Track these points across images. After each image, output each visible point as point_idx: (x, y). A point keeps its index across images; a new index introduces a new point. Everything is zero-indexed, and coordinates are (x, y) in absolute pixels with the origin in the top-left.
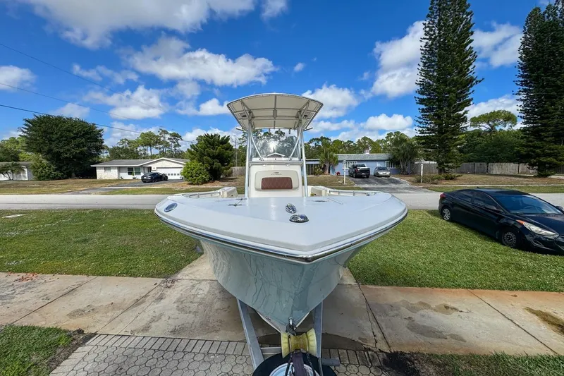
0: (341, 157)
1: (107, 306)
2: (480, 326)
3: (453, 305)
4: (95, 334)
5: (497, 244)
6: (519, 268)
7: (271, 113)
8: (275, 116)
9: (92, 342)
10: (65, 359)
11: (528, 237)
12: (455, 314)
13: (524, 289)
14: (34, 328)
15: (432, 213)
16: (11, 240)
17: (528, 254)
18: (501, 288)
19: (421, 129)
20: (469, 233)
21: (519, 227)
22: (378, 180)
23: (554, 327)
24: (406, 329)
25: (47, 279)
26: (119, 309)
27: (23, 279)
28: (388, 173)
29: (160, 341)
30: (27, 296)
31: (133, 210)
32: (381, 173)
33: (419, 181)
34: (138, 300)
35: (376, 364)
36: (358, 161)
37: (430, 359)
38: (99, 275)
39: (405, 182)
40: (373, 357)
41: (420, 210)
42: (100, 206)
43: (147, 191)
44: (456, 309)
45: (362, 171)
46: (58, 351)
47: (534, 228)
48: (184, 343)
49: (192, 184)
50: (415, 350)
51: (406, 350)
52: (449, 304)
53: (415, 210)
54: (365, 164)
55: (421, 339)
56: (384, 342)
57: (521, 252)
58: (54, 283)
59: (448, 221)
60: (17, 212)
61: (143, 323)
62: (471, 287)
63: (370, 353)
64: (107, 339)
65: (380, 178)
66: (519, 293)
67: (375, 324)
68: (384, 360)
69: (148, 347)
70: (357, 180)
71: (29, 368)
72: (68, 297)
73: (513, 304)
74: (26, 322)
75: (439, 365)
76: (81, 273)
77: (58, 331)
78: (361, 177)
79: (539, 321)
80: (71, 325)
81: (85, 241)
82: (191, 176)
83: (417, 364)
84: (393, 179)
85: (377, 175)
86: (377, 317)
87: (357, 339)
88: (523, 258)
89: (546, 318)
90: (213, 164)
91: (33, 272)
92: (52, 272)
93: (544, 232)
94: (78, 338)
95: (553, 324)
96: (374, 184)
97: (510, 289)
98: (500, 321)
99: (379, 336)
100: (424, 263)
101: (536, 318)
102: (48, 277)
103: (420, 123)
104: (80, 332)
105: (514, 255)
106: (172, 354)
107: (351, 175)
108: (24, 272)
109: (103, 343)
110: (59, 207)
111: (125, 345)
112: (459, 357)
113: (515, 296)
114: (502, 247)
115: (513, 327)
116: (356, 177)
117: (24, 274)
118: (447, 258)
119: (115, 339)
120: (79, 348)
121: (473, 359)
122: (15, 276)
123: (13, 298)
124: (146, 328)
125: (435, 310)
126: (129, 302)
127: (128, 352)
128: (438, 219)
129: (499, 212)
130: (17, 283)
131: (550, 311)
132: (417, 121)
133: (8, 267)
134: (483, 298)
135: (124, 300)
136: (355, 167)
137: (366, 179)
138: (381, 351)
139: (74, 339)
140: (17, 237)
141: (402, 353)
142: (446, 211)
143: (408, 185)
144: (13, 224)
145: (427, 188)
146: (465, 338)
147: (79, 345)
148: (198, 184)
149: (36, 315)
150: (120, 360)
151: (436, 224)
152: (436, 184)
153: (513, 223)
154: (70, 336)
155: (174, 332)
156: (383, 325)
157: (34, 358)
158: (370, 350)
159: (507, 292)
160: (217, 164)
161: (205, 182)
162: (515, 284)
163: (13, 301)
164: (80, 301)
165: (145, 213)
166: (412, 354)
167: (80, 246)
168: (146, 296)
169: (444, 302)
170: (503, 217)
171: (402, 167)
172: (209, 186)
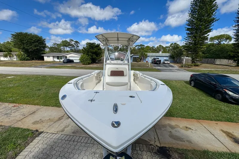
0: (149, 54)
1: (47, 120)
2: (200, 137)
3: (191, 127)
4: (43, 132)
5: (213, 99)
6: (221, 111)
7: (116, 39)
8: (118, 40)
9: (42, 135)
10: (31, 142)
11: (227, 96)
12: (190, 131)
13: (221, 121)
14: (19, 128)
15: (186, 82)
16: (10, 88)
17: (226, 104)
18: (211, 120)
20: (201, 93)
21: (224, 92)
23: (232, 139)
24: (168, 137)
25: (24, 107)
26: (52, 121)
27: (15, 106)
28: (169, 62)
29: (68, 137)
30: (17, 114)
31: (59, 76)
32: (166, 62)
33: (182, 67)
34: (60, 118)
35: (154, 151)
36: (156, 56)
37: (176, 150)
38: (45, 106)
39: (176, 66)
40: (153, 148)
41: (181, 81)
42: (46, 74)
43: (65, 67)
44: (190, 129)
45: (158, 61)
46: (28, 139)
47: (231, 93)
48: (77, 138)
49: (84, 64)
50: (171, 146)
51: (167, 146)
52: (188, 126)
53: (179, 81)
54: (159, 58)
55: (174, 141)
56: (158, 141)
57: (223, 103)
58: (27, 109)
59: (193, 86)
60: (12, 75)
61: (61, 129)
62: (198, 118)
63: (152, 146)
64: (47, 135)
65: (165, 64)
66: (219, 122)
67: (155, 133)
68: (157, 150)
69: (63, 139)
70: (155, 65)
71: (17, 146)
72: (32, 115)
73: (215, 127)
74: (16, 126)
75: (180, 154)
76: (38, 105)
77: (28, 130)
78: (157, 64)
79: (225, 136)
80: (33, 127)
81: (39, 90)
82: (84, 61)
83: (171, 153)
84: (171, 65)
85: (164, 63)
86: (157, 131)
87: (147, 140)
88: (223, 106)
89: (229, 135)
90: (93, 56)
91: (18, 103)
92: (26, 104)
93: (235, 95)
94: (36, 134)
95: (231, 137)
96: (162, 67)
97: (215, 121)
98: (208, 135)
99: (157, 139)
100: (179, 106)
101: (224, 134)
102: (25, 106)
103: (186, 40)
104: (37, 131)
105: (219, 104)
106: (72, 142)
107: (152, 63)
108: (15, 103)
109: (46, 136)
110: (29, 73)
111: (54, 137)
112: (189, 151)
113: (217, 124)
114: (215, 100)
115: (214, 138)
116: (155, 64)
117: (15, 104)
118: (190, 104)
119: (50, 135)
120: (37, 138)
121: (194, 152)
122: (12, 105)
123: (11, 114)
124: (63, 131)
125: (181, 129)
126: (56, 119)
127: (56, 140)
128: (188, 86)
129: (216, 85)
130: (13, 108)
131: (231, 131)
133: (9, 101)
134: (203, 124)
135: (54, 117)
136: (154, 59)
137: (159, 65)
138: (157, 146)
139: (35, 134)
140: (13, 87)
141: (165, 147)
142: (192, 82)
143: (177, 68)
144: (11, 81)
145: (185, 70)
146: (193, 142)
147: (36, 136)
148: (86, 65)
149: (20, 122)
150: (52, 144)
151: (187, 88)
152: (190, 68)
153: (221, 90)
154: (33, 133)
155: (73, 133)
156: (159, 135)
157: (19, 142)
158: (152, 145)
159: (214, 122)
160: (95, 56)
161: (89, 64)
162: (218, 118)
163: (11, 116)
164: (37, 117)
165: (64, 78)
166: (169, 148)
167: (37, 92)
168: (63, 116)
169: (185, 125)
170: (217, 87)
171: (175, 60)
172: (91, 66)
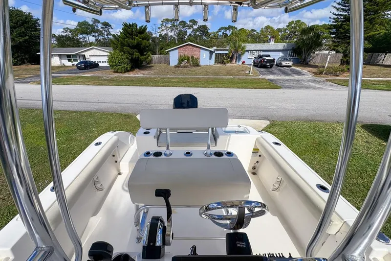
0: (250, 46)
19: (336, 17)
22: (281, 71)
28: (291, 64)
32: (284, 63)
33: (321, 73)
36: (264, 51)
39: (307, 74)
43: (79, 80)
45: (269, 61)
49: (117, 72)
54: (269, 53)
65: (282, 69)
70: (262, 70)
78: (265, 67)
82: (115, 65)
84: (296, 71)
85: (279, 65)
90: (133, 54)
96: (278, 75)
103: (338, 9)
107: (255, 65)
116: (261, 67)
132: (335, 7)
136: (260, 57)
137: (270, 70)
143: (310, 76)
145: (331, 81)
148: (122, 72)
152: (337, 76)
160: (136, 54)
161: (127, 71)
171: (303, 57)
172: (131, 75)
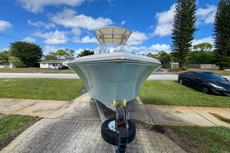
1: (47, 110)
2: (190, 118)
3: (180, 111)
4: (43, 118)
5: (200, 92)
6: (207, 100)
7: (111, 36)
8: (113, 38)
9: (42, 120)
10: (32, 125)
11: (213, 90)
12: (181, 114)
13: (209, 107)
14: (20, 115)
15: (175, 81)
16: (8, 88)
17: (212, 96)
18: (200, 106)
19: (173, 49)
20: (189, 89)
21: (209, 85)
23: (218, 118)
24: (161, 118)
25: (23, 101)
26: (51, 110)
27: (13, 100)
29: (68, 120)
30: (16, 106)
31: (56, 79)
33: (171, 71)
34: (59, 108)
35: (149, 128)
37: (170, 127)
38: (43, 100)
39: (165, 71)
40: (148, 126)
41: (170, 81)
42: (42, 77)
44: (181, 112)
46: (30, 122)
47: (215, 86)
48: (77, 121)
50: (164, 124)
51: (161, 124)
52: (179, 111)
53: (168, 80)
55: (167, 121)
56: (153, 122)
57: (209, 95)
58: (26, 102)
59: (181, 84)
60: (9, 79)
61: (61, 115)
62: (188, 106)
63: (147, 125)
64: (47, 119)
66: (206, 108)
67: (150, 116)
68: (152, 127)
69: (63, 122)
71: (19, 127)
72: (32, 106)
73: (204, 111)
74: (16, 113)
75: (173, 129)
76: (36, 99)
77: (29, 116)
79: (213, 117)
80: (34, 115)
81: (37, 89)
83: (165, 129)
84: (161, 70)
86: (151, 115)
87: (143, 121)
88: (210, 97)
89: (215, 116)
91: (17, 98)
92: (25, 98)
93: (219, 87)
94: (37, 119)
95: (218, 117)
97: (203, 107)
98: (198, 116)
99: (151, 120)
100: (170, 98)
101: (212, 115)
104: (37, 117)
105: (206, 96)
106: (72, 124)
108: (14, 98)
109: (46, 120)
110: (26, 77)
111: (54, 121)
112: (181, 127)
113: (205, 109)
114: (202, 93)
115: (203, 118)
117: (14, 99)
118: (180, 96)
119: (51, 119)
120: (37, 122)
121: (186, 127)
122: (10, 100)
123: (11, 106)
124: (62, 116)
125: (173, 112)
126: (55, 108)
127: (56, 123)
128: (177, 84)
129: (202, 80)
130: (12, 102)
131: (218, 114)
132: (171, 46)
133: (7, 96)
134: (193, 109)
135: (53, 107)
138: (151, 125)
139: (35, 119)
140: (10, 87)
141: (159, 125)
142: (181, 81)
144: (8, 83)
145: (174, 73)
146: (184, 121)
147: (37, 121)
149: (19, 111)
150: (53, 125)
151: (176, 85)
152: (178, 72)
153: (207, 84)
154: (33, 118)
155: (73, 117)
156: (153, 117)
157: (21, 124)
158: (147, 124)
159: (202, 108)
162: (205, 105)
163: (11, 107)
164: (37, 107)
165: (60, 80)
166: (163, 126)
167: (35, 91)
168: (61, 107)
169: (177, 110)
170: (203, 82)
171: (164, 65)
